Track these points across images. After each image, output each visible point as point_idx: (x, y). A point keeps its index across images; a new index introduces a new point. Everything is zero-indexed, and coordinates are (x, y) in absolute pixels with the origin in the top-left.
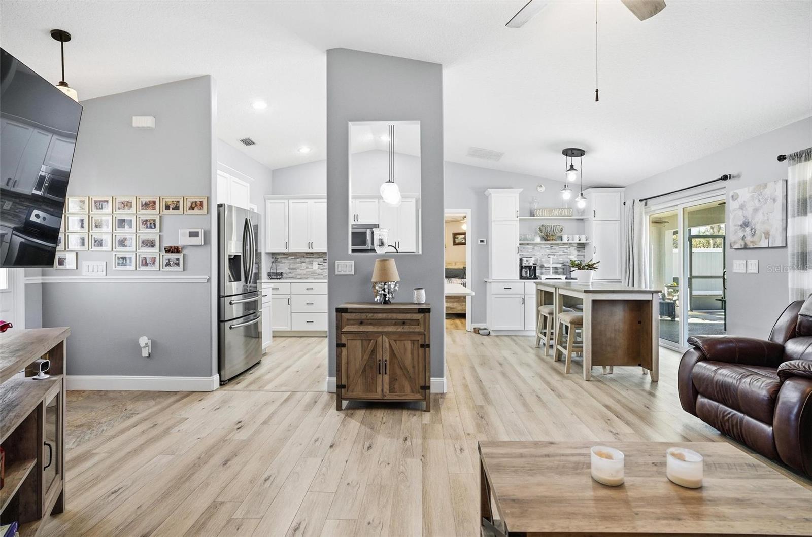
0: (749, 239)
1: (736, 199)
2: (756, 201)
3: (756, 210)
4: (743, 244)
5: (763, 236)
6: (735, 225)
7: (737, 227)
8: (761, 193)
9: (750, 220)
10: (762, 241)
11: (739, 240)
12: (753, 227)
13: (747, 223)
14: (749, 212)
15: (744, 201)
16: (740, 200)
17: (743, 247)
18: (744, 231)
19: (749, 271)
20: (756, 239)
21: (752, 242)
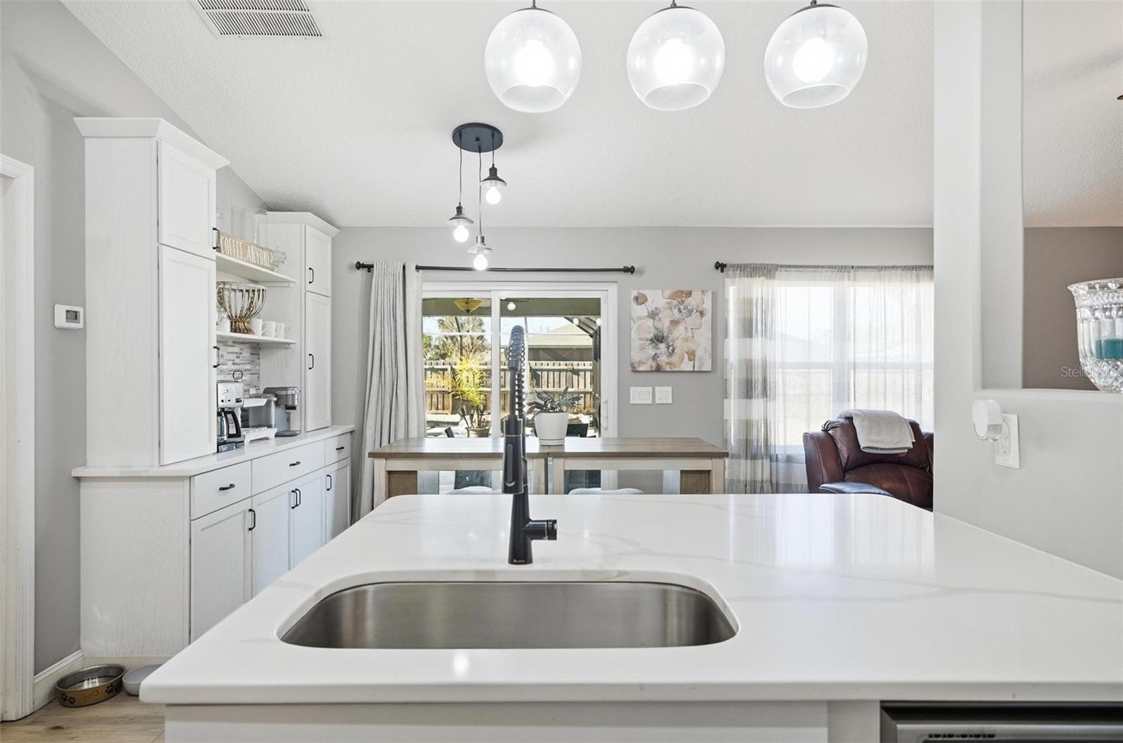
0: (663, 359)
1: (643, 303)
2: (676, 311)
3: (675, 323)
4: (654, 365)
5: (686, 356)
6: (641, 339)
7: (645, 342)
8: (683, 302)
9: (665, 334)
10: (684, 362)
11: (648, 360)
12: (671, 343)
13: (660, 338)
14: (666, 324)
15: (656, 308)
16: (649, 306)
17: (654, 369)
18: (656, 347)
19: (657, 401)
20: (675, 359)
21: (668, 363)
